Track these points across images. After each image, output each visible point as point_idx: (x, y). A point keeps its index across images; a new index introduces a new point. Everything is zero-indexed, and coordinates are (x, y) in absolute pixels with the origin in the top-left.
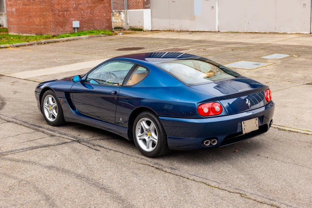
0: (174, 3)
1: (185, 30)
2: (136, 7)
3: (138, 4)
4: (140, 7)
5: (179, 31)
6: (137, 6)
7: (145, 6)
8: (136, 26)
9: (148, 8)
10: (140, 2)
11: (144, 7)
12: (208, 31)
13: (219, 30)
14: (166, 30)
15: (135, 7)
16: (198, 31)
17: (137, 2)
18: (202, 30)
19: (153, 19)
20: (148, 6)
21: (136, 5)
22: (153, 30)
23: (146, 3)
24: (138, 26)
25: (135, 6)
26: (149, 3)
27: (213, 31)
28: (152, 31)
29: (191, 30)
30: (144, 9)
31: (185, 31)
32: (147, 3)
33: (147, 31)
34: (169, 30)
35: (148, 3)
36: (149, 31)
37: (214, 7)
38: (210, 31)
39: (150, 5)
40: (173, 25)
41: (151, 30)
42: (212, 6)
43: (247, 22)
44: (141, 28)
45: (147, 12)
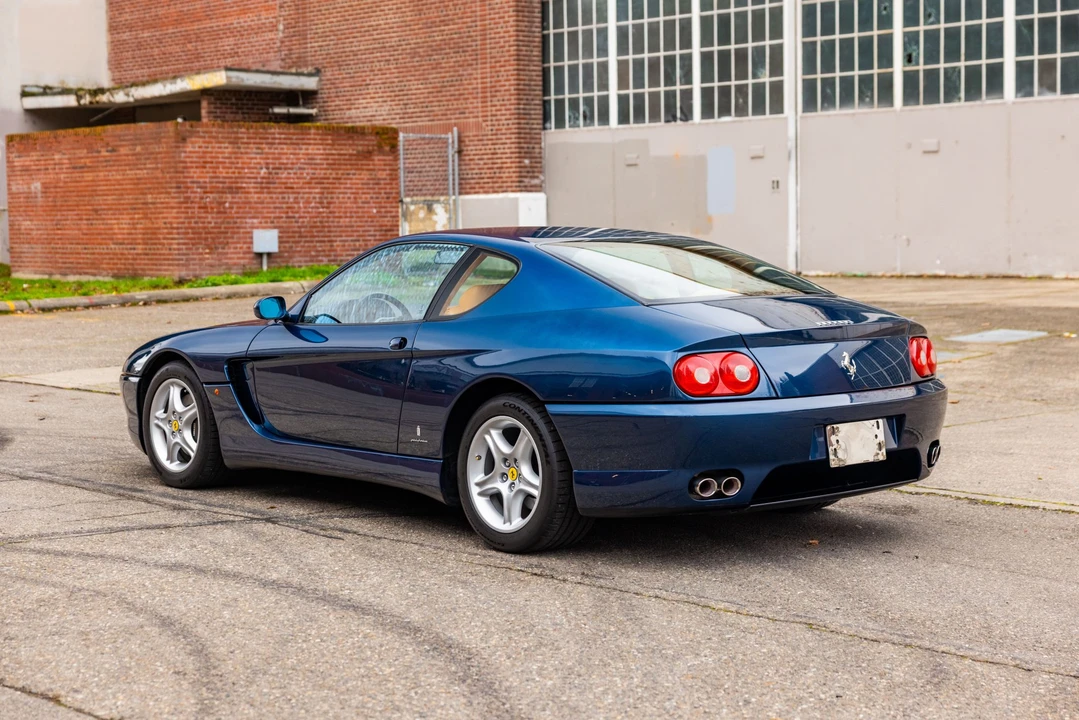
0: (632, 169)
2: (491, 185)
3: (497, 175)
4: (505, 185)
6: (495, 180)
7: (526, 180)
9: (537, 188)
10: (507, 168)
11: (522, 184)
13: (799, 270)
15: (486, 185)
17: (496, 166)
20: (536, 182)
21: (492, 178)
23: (528, 172)
25: (486, 180)
26: (540, 172)
30: (521, 191)
32: (533, 172)
35: (536, 170)
37: (780, 184)
39: (542, 177)
42: (775, 179)
43: (904, 237)
45: (531, 205)
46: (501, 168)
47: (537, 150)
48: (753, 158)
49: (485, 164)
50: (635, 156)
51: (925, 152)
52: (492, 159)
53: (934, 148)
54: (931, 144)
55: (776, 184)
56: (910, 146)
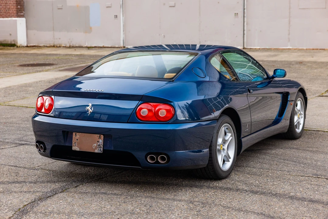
0: (60, 10)
1: (77, 45)
2: (5, 15)
3: (8, 11)
4: (11, 15)
5: (68, 46)
6: (6, 13)
7: (19, 13)
8: (5, 40)
9: (22, 16)
10: (12, 9)
11: (18, 15)
12: (110, 46)
13: (124, 46)
14: (48, 45)
15: (3, 15)
16: (95, 47)
17: (7, 8)
18: (102, 46)
19: (29, 31)
20: (22, 14)
21: (6, 12)
22: (29, 45)
23: (19, 10)
24: (9, 39)
25: (3, 13)
26: (23, 10)
27: (117, 46)
28: (27, 46)
29: (85, 46)
30: (17, 17)
31: (77, 47)
32: (21, 10)
33: (21, 46)
34: (52, 45)
35: (22, 10)
36: (24, 47)
37: (118, 17)
38: (113, 46)
39: (24, 12)
40: (60, 39)
41: (26, 45)
42: (116, 15)
43: (163, 35)
44: (13, 43)
45: (21, 22)
46: (9, 9)
47: (22, 3)
48: (107, 7)
49: (2, 7)
50: (61, 5)
51: (170, 6)
52: (6, 5)
53: (174, 5)
54: (172, 4)
55: (116, 16)
56: (164, 4)
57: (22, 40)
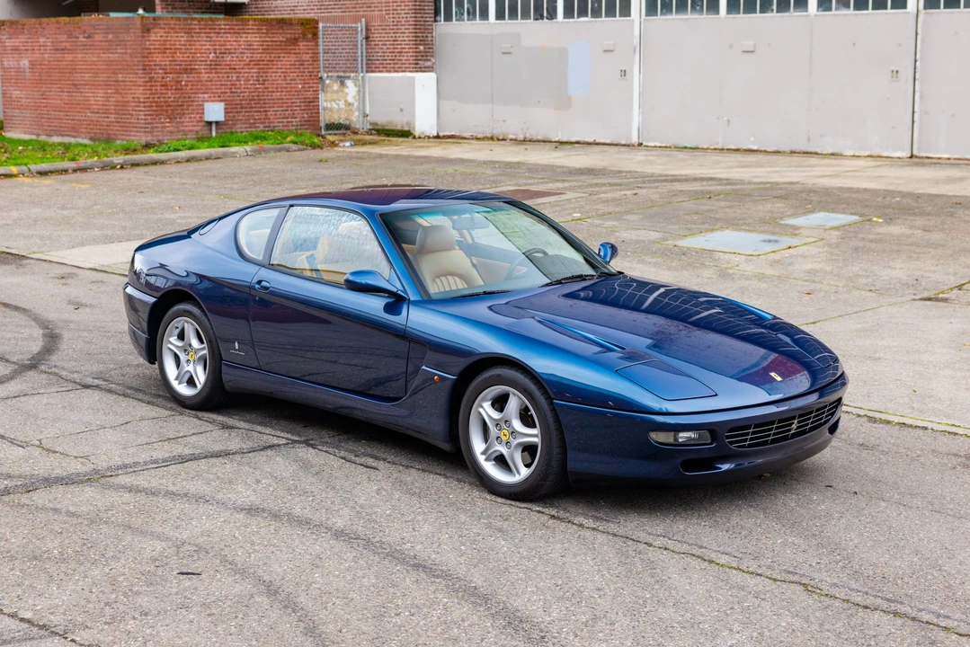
0: (507, 56)
1: (540, 138)
2: (392, 66)
3: (398, 58)
4: (404, 66)
5: (522, 139)
6: (396, 62)
7: (420, 62)
8: (391, 123)
9: (429, 69)
10: (406, 52)
11: (418, 66)
12: (608, 141)
13: (641, 141)
14: (480, 136)
15: (388, 66)
16: (578, 143)
17: (396, 50)
18: (591, 140)
19: (442, 102)
20: (429, 64)
21: (394, 60)
22: (441, 134)
23: (423, 56)
24: (399, 122)
25: (388, 62)
26: (432, 56)
27: (624, 142)
28: (438, 137)
29: (557, 139)
30: (417, 71)
31: (538, 141)
32: (427, 56)
33: (423, 136)
34: (489, 135)
35: (428, 54)
36: (429, 137)
37: (627, 73)
38: (615, 142)
39: (433, 60)
40: (504, 121)
41: (435, 134)
42: (623, 69)
43: (725, 118)
44: (406, 128)
45: (424, 83)
46: (401, 52)
47: (430, 39)
48: (605, 51)
49: (388, 48)
50: (510, 46)
51: (744, 52)
52: (393, 45)
53: (752, 49)
54: (748, 45)
55: (624, 73)
56: (731, 46)
57: (425, 122)
